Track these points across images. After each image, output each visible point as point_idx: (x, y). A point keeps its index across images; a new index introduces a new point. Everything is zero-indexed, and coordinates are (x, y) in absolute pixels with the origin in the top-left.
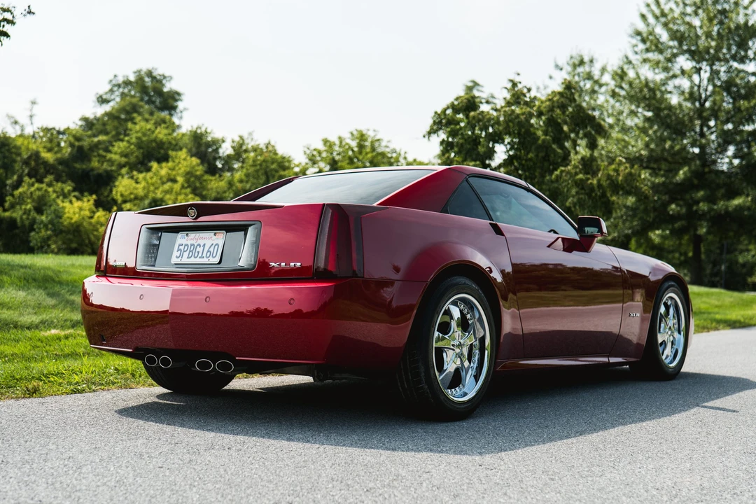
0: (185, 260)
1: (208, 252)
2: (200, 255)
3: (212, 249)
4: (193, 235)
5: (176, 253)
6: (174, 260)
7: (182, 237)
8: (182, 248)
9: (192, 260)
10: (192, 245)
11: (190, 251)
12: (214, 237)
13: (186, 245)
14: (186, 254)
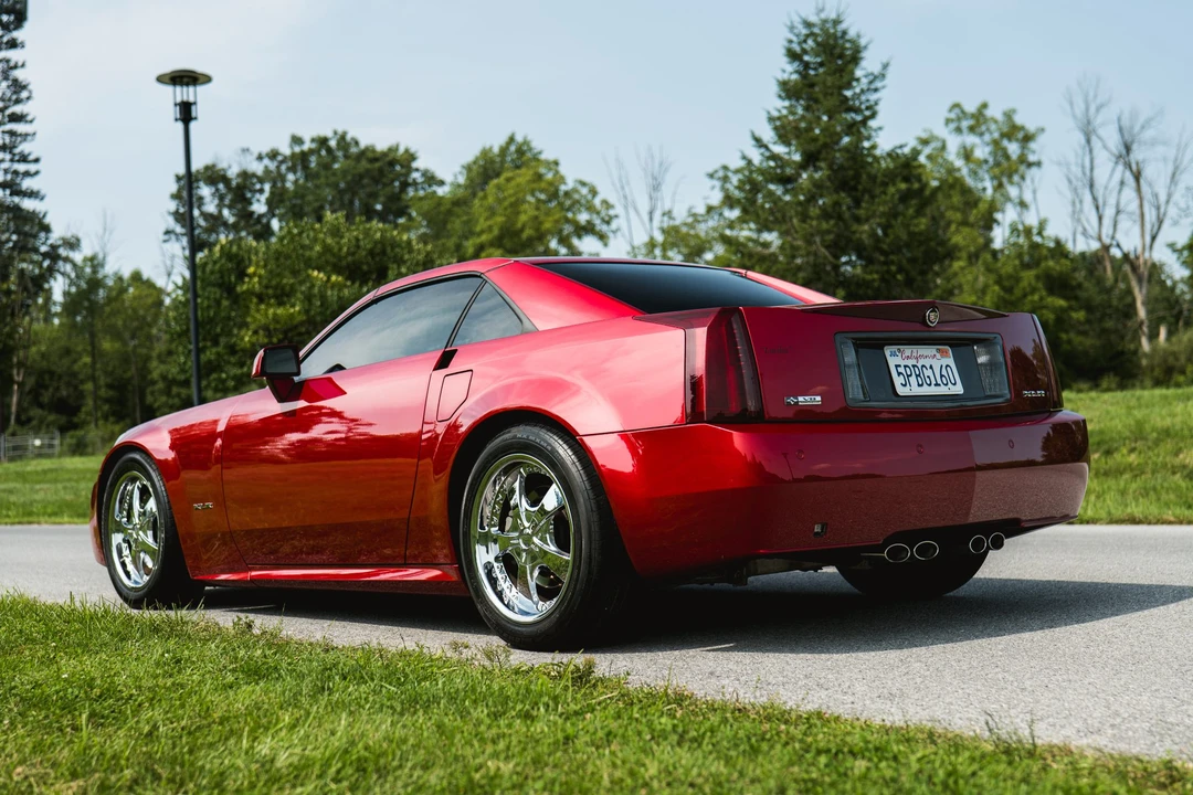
0: (915, 390)
1: (942, 376)
2: (934, 382)
3: (944, 372)
4: (908, 350)
5: (898, 381)
6: (901, 391)
7: (893, 355)
8: (901, 370)
9: (926, 390)
10: (914, 366)
11: (917, 376)
12: (938, 356)
13: (905, 366)
14: (913, 379)
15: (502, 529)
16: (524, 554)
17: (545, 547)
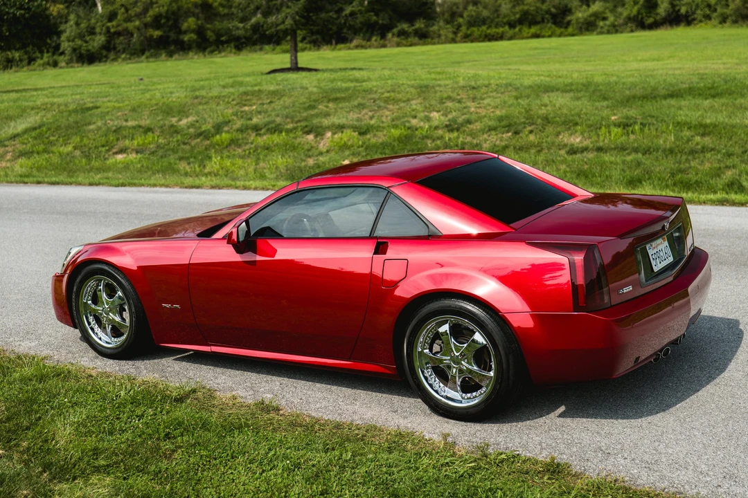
0: (659, 266)
1: (666, 254)
2: (664, 259)
3: (666, 251)
4: (654, 244)
5: (653, 264)
6: (655, 269)
7: (650, 248)
8: (653, 257)
9: (662, 265)
10: (656, 252)
11: (658, 257)
12: (663, 241)
13: (654, 254)
14: (658, 260)
15: (431, 350)
16: (454, 370)
17: (470, 367)
